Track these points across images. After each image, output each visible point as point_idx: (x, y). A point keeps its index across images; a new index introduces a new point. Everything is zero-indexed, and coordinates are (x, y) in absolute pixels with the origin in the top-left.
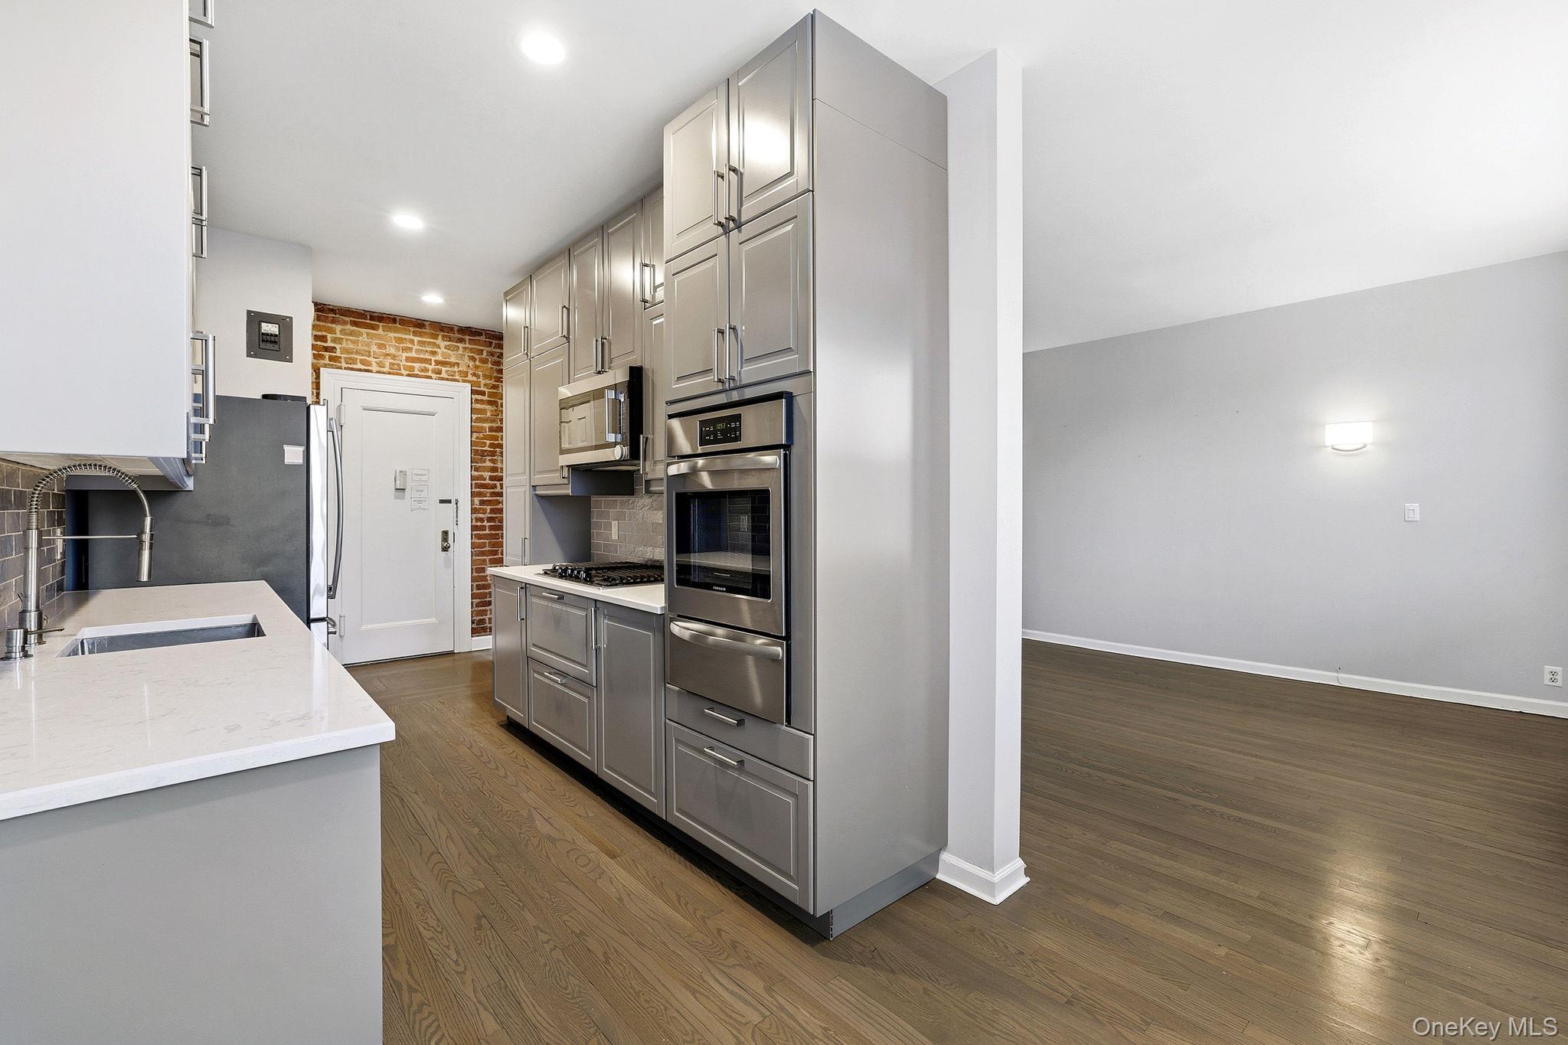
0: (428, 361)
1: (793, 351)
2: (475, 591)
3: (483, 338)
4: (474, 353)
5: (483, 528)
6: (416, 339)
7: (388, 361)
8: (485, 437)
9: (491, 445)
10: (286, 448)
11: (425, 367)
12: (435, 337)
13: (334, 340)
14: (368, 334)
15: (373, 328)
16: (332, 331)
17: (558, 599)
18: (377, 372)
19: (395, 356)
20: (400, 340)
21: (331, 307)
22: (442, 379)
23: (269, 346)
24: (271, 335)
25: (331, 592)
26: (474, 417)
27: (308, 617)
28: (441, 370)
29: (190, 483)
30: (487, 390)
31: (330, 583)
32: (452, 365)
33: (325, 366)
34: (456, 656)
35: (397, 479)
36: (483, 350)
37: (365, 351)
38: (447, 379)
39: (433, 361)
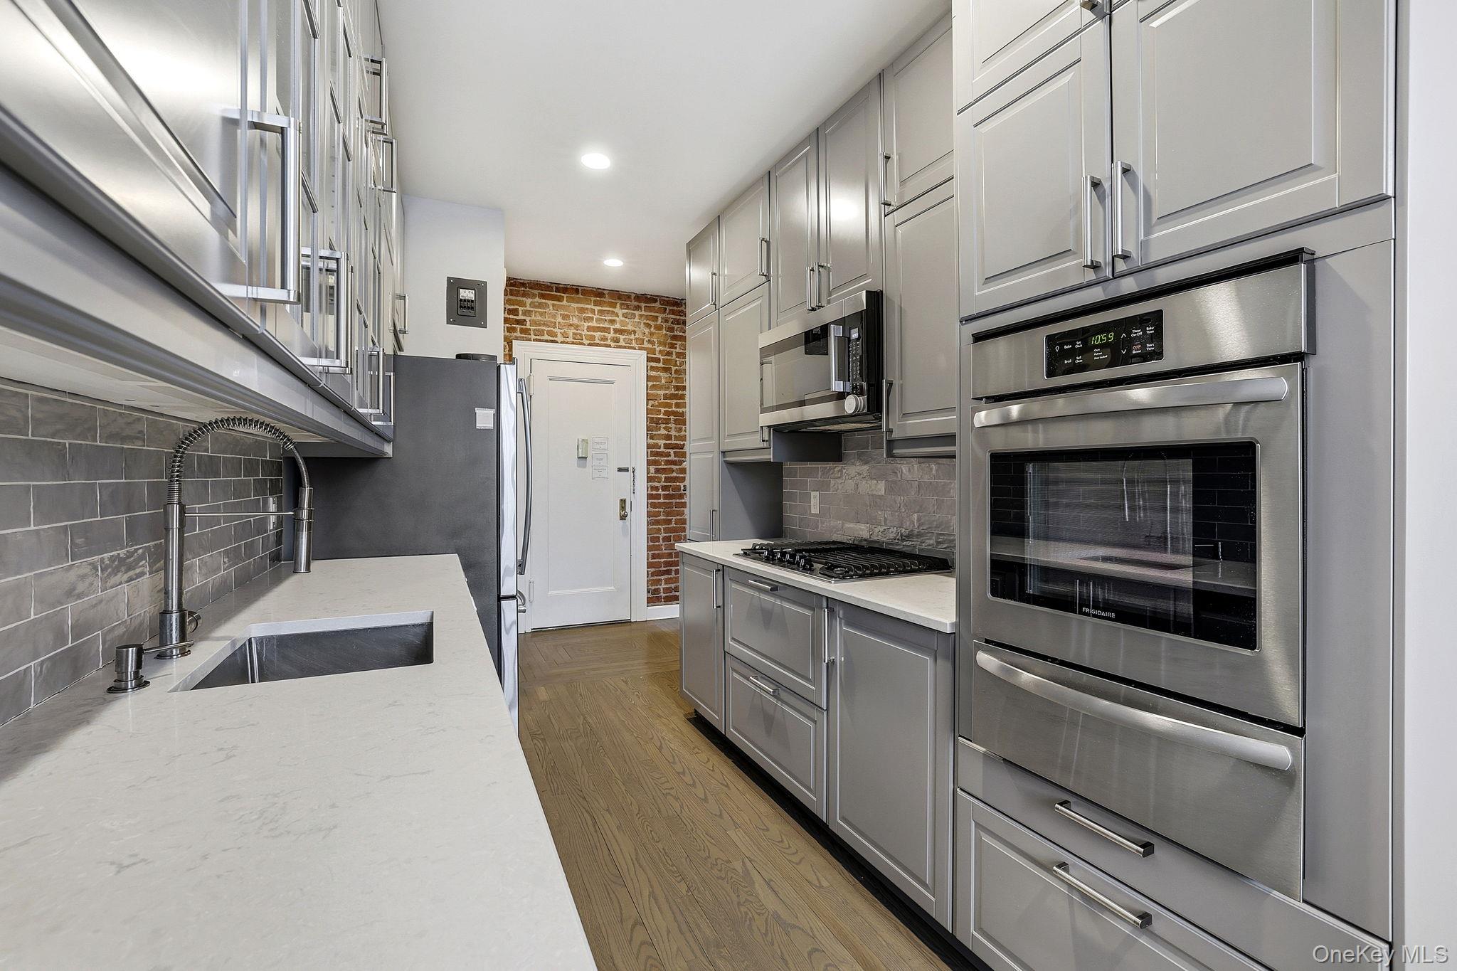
0: (606, 330)
1: (1318, 169)
2: (650, 560)
3: (658, 305)
4: (649, 320)
5: (658, 496)
6: (597, 308)
7: (571, 332)
8: (660, 405)
9: (666, 413)
10: (478, 411)
11: (604, 336)
12: (614, 305)
13: (526, 313)
14: (554, 305)
15: (560, 299)
16: (523, 304)
17: (771, 590)
18: (562, 343)
19: (578, 326)
20: (582, 310)
21: (522, 281)
22: (620, 347)
23: (466, 312)
24: (468, 301)
25: (521, 567)
26: (650, 384)
27: (499, 595)
28: (620, 339)
29: (388, 449)
30: (662, 357)
31: (519, 558)
32: (629, 332)
33: (517, 338)
34: (633, 626)
35: (580, 447)
36: (657, 317)
37: (551, 322)
38: (625, 347)
39: (612, 330)
